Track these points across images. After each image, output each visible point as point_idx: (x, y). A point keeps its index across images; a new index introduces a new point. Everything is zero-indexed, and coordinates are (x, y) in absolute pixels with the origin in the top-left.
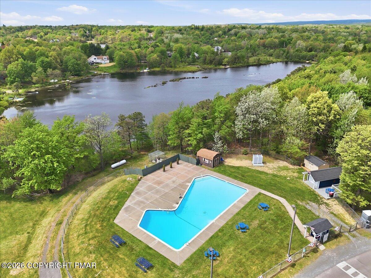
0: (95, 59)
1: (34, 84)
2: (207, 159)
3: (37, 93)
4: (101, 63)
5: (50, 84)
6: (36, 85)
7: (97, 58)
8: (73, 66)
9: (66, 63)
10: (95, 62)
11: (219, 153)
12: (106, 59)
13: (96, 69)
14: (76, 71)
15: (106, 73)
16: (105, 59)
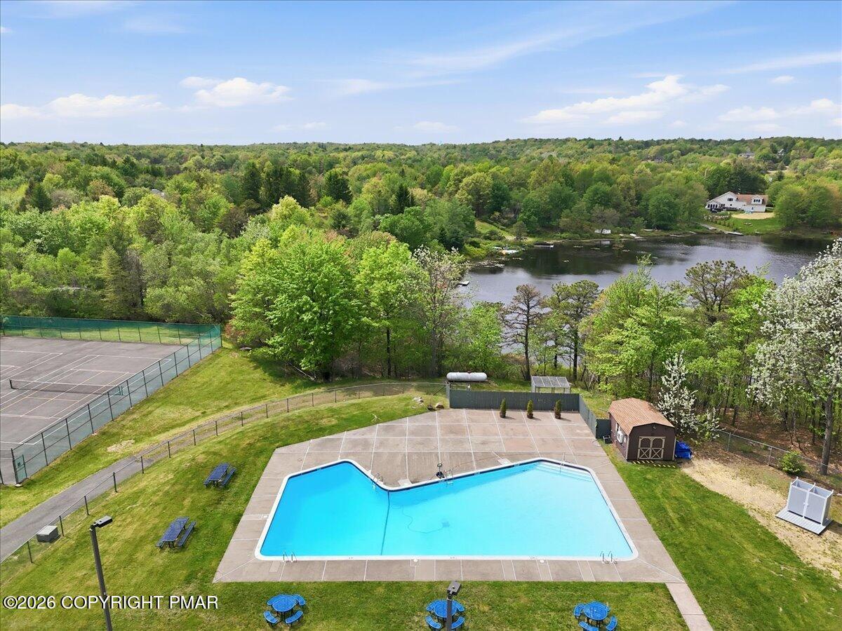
0: (730, 200)
1: (562, 231)
2: (621, 429)
3: (552, 246)
4: (743, 211)
5: (592, 236)
6: (564, 235)
7: (735, 199)
8: (658, 207)
9: (648, 200)
10: (729, 206)
11: (672, 426)
12: (758, 203)
13: (718, 222)
14: (662, 218)
15: (735, 233)
16: (756, 203)
